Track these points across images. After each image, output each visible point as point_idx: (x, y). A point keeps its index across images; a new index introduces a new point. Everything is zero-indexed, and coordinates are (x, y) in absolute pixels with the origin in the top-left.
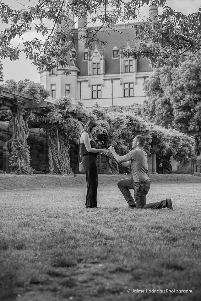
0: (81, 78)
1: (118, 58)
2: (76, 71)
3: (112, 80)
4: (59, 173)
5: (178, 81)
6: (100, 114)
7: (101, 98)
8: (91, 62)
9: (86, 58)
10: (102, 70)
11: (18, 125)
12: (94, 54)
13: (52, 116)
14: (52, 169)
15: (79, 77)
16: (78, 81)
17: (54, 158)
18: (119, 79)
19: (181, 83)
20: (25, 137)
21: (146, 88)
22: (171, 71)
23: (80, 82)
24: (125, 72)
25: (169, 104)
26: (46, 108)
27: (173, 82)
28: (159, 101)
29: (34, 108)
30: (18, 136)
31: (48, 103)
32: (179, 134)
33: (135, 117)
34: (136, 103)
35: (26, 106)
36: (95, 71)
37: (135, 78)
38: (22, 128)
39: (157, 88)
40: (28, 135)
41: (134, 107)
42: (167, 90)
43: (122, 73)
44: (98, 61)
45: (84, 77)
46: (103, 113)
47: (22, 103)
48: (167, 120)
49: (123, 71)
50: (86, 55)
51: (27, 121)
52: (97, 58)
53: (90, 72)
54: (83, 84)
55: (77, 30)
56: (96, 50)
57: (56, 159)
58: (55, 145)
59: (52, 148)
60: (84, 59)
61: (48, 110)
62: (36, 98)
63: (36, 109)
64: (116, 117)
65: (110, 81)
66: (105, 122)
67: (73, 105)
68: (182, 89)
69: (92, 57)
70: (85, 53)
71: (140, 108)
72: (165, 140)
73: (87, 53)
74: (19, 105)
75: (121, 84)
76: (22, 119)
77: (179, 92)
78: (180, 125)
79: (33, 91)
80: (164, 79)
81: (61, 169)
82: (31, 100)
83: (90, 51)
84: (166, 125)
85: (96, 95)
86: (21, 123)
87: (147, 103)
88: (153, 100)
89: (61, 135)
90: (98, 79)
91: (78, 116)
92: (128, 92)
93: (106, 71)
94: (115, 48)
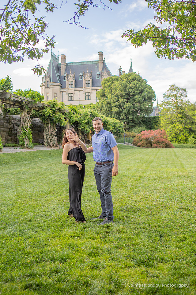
0: (63, 90)
1: (82, 79)
2: (60, 86)
3: (79, 91)
4: (50, 146)
5: (115, 92)
6: (74, 110)
7: (73, 100)
8: (68, 81)
9: (65, 79)
10: (73, 86)
11: (24, 118)
12: (70, 77)
13: (46, 111)
14: (46, 144)
15: (62, 89)
16: (61, 91)
17: (47, 137)
18: (83, 90)
19: (117, 93)
20: (28, 126)
21: (98, 95)
22: (111, 86)
23: (62, 92)
24: (86, 87)
25: (110, 104)
26: (42, 107)
27: (112, 92)
28: (105, 103)
29: (34, 107)
30: (24, 124)
31: (43, 104)
32: (117, 121)
33: (94, 112)
34: (92, 103)
35: (29, 106)
36: (70, 86)
37: (91, 90)
38: (27, 120)
39: (104, 96)
40: (30, 124)
41: (91, 105)
42: (109, 97)
43: (84, 87)
44: (72, 81)
45: (64, 89)
46: (76, 109)
47: (26, 104)
48: (109, 113)
49: (85, 86)
50: (65, 77)
51: (30, 115)
52: (71, 79)
53: (67, 86)
54: (64, 93)
55: (60, 64)
56: (71, 75)
57: (48, 138)
58: (48, 129)
59: (46, 131)
60: (64, 80)
61: (43, 108)
62: (35, 101)
63: (36, 107)
64: (84, 112)
65: (78, 91)
66: (77, 115)
67: (59, 105)
68: (117, 96)
69: (68, 78)
70: (65, 76)
71: (94, 106)
72: (109, 125)
73: (66, 76)
74: (24, 105)
75: (84, 93)
76: (26, 114)
77: (116, 97)
78: (116, 116)
79: (33, 97)
80: (108, 91)
81: (52, 144)
82: (32, 102)
83: (67, 76)
84: (107, 116)
85: (70, 99)
86: (27, 117)
87: (99, 103)
88: (102, 102)
89: (51, 123)
90: (72, 90)
91: (61, 112)
92: (87, 98)
93: (76, 86)
94: (81, 74)
